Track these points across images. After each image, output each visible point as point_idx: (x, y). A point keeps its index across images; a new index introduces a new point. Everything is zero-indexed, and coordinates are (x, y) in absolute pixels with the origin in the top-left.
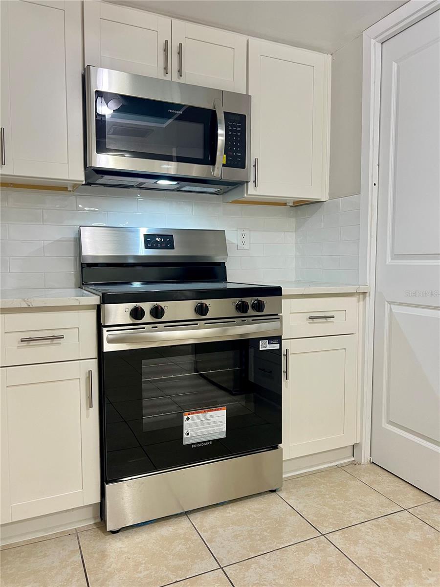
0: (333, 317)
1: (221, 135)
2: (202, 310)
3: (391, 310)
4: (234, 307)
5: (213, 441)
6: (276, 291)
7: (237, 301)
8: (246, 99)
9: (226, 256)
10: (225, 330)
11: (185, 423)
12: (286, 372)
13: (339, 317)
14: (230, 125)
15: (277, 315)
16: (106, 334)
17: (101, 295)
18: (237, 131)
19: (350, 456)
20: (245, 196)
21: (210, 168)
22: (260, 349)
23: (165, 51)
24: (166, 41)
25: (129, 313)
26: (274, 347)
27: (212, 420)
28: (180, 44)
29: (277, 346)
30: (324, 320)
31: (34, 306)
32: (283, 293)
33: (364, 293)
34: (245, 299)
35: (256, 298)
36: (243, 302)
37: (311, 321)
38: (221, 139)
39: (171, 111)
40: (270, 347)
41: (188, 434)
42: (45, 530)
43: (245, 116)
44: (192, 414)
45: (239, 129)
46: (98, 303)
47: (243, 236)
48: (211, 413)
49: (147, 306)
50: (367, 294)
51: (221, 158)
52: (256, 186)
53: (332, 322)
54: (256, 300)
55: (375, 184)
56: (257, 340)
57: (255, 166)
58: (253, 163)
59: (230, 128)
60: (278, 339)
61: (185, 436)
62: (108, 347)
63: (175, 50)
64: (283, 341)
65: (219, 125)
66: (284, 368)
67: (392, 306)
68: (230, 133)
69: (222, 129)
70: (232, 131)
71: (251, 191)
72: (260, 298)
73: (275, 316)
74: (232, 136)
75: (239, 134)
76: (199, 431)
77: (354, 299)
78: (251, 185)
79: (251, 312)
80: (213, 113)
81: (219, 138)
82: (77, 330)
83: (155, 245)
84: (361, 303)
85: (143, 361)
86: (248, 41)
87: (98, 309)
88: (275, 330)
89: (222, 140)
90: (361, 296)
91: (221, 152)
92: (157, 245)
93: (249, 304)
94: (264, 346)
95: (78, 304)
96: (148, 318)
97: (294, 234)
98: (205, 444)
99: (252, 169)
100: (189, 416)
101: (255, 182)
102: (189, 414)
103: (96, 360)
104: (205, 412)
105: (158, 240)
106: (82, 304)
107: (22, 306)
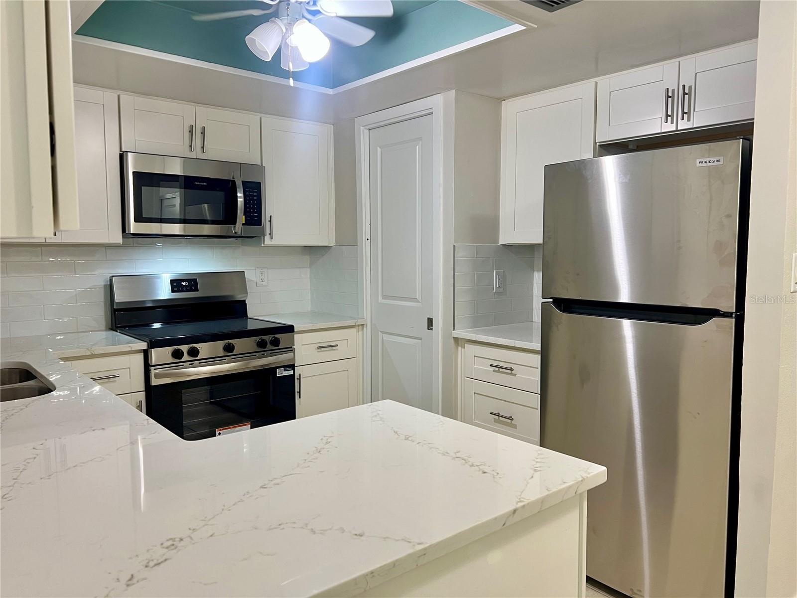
0: (337, 346)
1: (240, 197)
2: (229, 348)
3: (383, 338)
4: (255, 345)
6: (290, 329)
7: (258, 339)
8: (260, 169)
9: (245, 295)
10: (248, 363)
12: (299, 392)
13: (342, 346)
14: (247, 191)
15: (291, 347)
16: (153, 371)
17: (149, 342)
18: (253, 196)
20: (263, 245)
21: (231, 228)
22: (278, 375)
23: (190, 132)
24: (191, 126)
25: (170, 354)
26: (289, 373)
28: (203, 128)
29: (291, 372)
30: (330, 348)
31: (96, 353)
32: (296, 330)
33: (363, 325)
34: (264, 337)
35: (273, 335)
36: (263, 340)
37: (319, 350)
39: (197, 183)
40: (285, 373)
43: (260, 184)
44: (223, 430)
45: (255, 194)
46: (145, 348)
47: (262, 274)
48: (238, 428)
49: (184, 348)
50: (365, 326)
51: (241, 218)
52: (271, 238)
53: (337, 349)
54: (273, 337)
55: (368, 239)
56: (275, 369)
57: (270, 221)
58: (268, 219)
59: (247, 193)
60: (292, 367)
62: (155, 382)
63: (199, 131)
64: (296, 368)
65: (238, 189)
66: (297, 390)
67: (384, 335)
68: (248, 198)
69: (240, 193)
70: (250, 196)
71: (268, 241)
72: (277, 336)
73: (290, 349)
74: (250, 200)
75: (255, 198)
77: (354, 330)
78: (267, 238)
79: (269, 347)
80: (233, 183)
81: (239, 199)
82: (129, 369)
83: (180, 289)
84: (360, 332)
85: (183, 391)
86: (260, 118)
87: (146, 353)
88: (289, 360)
89: (241, 201)
90: (360, 327)
91: (241, 213)
92: (182, 289)
93: (267, 341)
94: (281, 373)
95: (130, 350)
96: (186, 357)
97: (309, 270)
99: (268, 224)
100: (221, 432)
101: (270, 234)
102: (220, 430)
103: (144, 392)
104: (233, 427)
105: (184, 284)
106: (133, 349)
107: (87, 354)
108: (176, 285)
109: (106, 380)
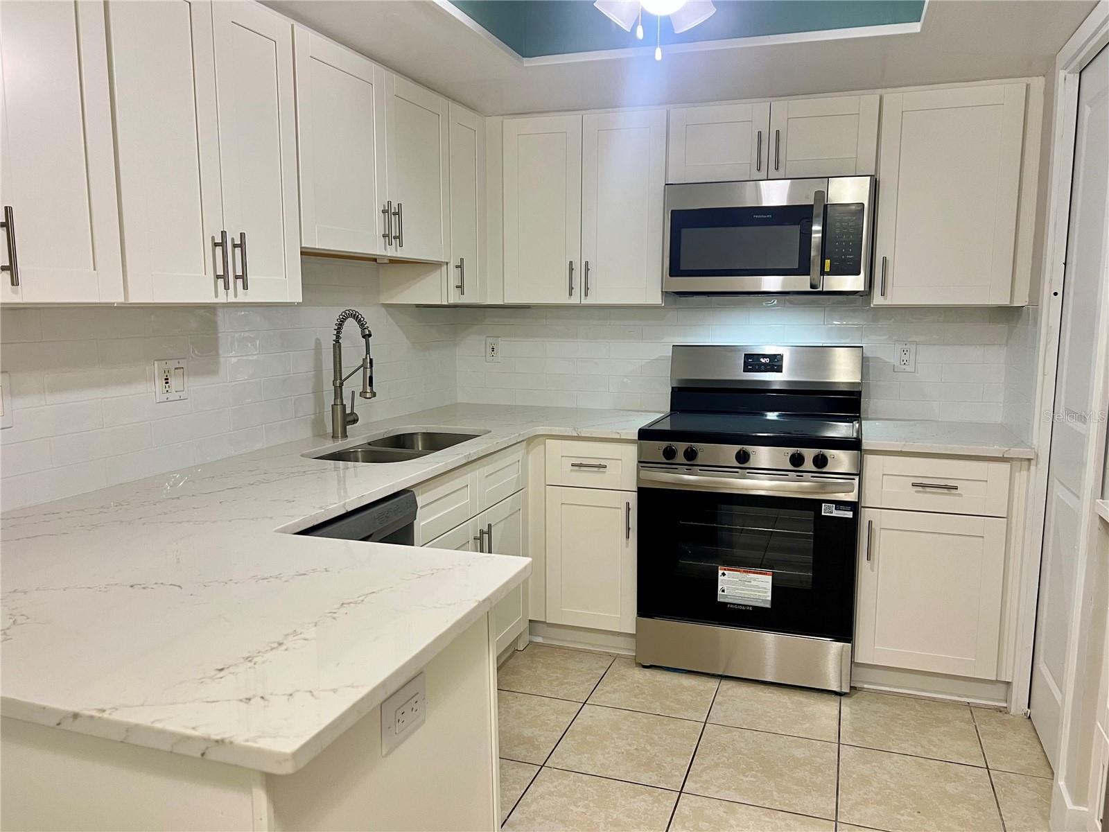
0: (956, 488)
1: (818, 232)
2: (742, 457)
5: (754, 607)
7: (792, 450)
11: (720, 578)
12: (868, 551)
18: (847, 227)
19: (1002, 700)
20: (872, 306)
22: (823, 514)
25: (662, 451)
26: (844, 515)
27: (753, 583)
29: (850, 514)
30: (944, 490)
31: (583, 435)
33: (1029, 460)
36: (797, 455)
37: (921, 490)
39: (757, 217)
40: (838, 514)
41: (723, 591)
42: (593, 645)
43: (862, 206)
44: (730, 570)
45: (853, 223)
47: (905, 352)
48: (751, 575)
49: (679, 447)
51: (818, 264)
52: (882, 294)
56: (820, 502)
59: (838, 224)
60: (852, 506)
61: (720, 592)
69: (819, 225)
70: (840, 228)
71: (877, 299)
72: (826, 452)
73: (849, 476)
74: (841, 234)
75: (852, 231)
76: (737, 591)
78: (876, 293)
79: (809, 466)
82: (617, 461)
83: (757, 367)
89: (819, 238)
90: (1022, 463)
91: (819, 255)
92: (760, 367)
93: (808, 456)
95: (619, 437)
96: (680, 458)
98: (744, 608)
100: (725, 572)
101: (881, 288)
102: (725, 570)
103: (636, 493)
104: (744, 571)
105: (763, 360)
106: (622, 437)
107: (574, 435)
108: (751, 361)
109: (596, 469)
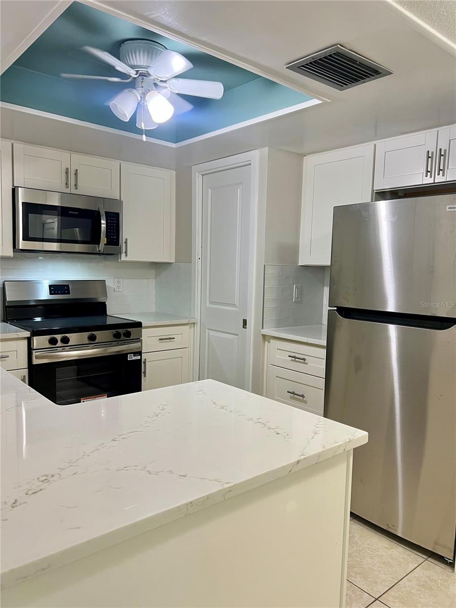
0: (174, 338)
1: (103, 224)
2: (92, 338)
3: (209, 333)
4: (112, 336)
6: (138, 325)
7: (114, 331)
8: (119, 202)
9: (106, 298)
10: (106, 349)
12: (145, 373)
13: (178, 338)
14: (109, 219)
16: (34, 354)
17: (31, 331)
18: (113, 223)
20: (120, 261)
21: (96, 247)
22: (128, 360)
23: (66, 173)
24: (67, 168)
25: (47, 341)
26: (137, 358)
28: (77, 170)
29: (139, 357)
30: (169, 340)
32: (143, 326)
33: (194, 323)
34: (119, 330)
35: (126, 329)
36: (118, 333)
37: (160, 341)
38: (103, 226)
39: (70, 212)
40: (134, 358)
43: (119, 214)
44: (86, 399)
45: (115, 222)
46: (29, 336)
47: (119, 282)
49: (58, 337)
50: (196, 324)
51: (104, 240)
52: (126, 256)
53: (174, 341)
54: (126, 331)
55: (200, 259)
57: (126, 243)
58: (124, 241)
59: (109, 221)
60: (140, 353)
62: (36, 362)
63: (73, 172)
64: (142, 354)
65: (102, 218)
66: (143, 370)
67: (210, 331)
68: (110, 229)
69: (104, 220)
70: (110, 223)
71: (123, 258)
72: (129, 330)
73: (139, 340)
74: (111, 226)
75: (115, 225)
77: (187, 327)
78: (123, 255)
79: (122, 337)
80: (98, 212)
83: (57, 292)
84: (192, 329)
85: (57, 369)
86: (120, 164)
87: (29, 340)
88: (139, 348)
90: (192, 325)
91: (104, 235)
94: (131, 358)
95: (17, 337)
97: (154, 280)
99: (124, 245)
100: (84, 400)
101: (126, 252)
103: (28, 369)
104: (94, 398)
106: (20, 337)
108: (54, 289)
